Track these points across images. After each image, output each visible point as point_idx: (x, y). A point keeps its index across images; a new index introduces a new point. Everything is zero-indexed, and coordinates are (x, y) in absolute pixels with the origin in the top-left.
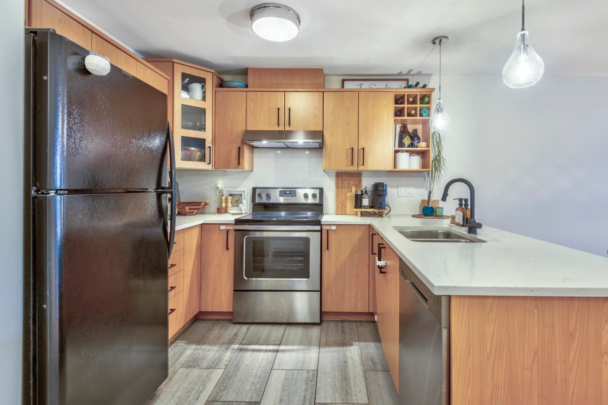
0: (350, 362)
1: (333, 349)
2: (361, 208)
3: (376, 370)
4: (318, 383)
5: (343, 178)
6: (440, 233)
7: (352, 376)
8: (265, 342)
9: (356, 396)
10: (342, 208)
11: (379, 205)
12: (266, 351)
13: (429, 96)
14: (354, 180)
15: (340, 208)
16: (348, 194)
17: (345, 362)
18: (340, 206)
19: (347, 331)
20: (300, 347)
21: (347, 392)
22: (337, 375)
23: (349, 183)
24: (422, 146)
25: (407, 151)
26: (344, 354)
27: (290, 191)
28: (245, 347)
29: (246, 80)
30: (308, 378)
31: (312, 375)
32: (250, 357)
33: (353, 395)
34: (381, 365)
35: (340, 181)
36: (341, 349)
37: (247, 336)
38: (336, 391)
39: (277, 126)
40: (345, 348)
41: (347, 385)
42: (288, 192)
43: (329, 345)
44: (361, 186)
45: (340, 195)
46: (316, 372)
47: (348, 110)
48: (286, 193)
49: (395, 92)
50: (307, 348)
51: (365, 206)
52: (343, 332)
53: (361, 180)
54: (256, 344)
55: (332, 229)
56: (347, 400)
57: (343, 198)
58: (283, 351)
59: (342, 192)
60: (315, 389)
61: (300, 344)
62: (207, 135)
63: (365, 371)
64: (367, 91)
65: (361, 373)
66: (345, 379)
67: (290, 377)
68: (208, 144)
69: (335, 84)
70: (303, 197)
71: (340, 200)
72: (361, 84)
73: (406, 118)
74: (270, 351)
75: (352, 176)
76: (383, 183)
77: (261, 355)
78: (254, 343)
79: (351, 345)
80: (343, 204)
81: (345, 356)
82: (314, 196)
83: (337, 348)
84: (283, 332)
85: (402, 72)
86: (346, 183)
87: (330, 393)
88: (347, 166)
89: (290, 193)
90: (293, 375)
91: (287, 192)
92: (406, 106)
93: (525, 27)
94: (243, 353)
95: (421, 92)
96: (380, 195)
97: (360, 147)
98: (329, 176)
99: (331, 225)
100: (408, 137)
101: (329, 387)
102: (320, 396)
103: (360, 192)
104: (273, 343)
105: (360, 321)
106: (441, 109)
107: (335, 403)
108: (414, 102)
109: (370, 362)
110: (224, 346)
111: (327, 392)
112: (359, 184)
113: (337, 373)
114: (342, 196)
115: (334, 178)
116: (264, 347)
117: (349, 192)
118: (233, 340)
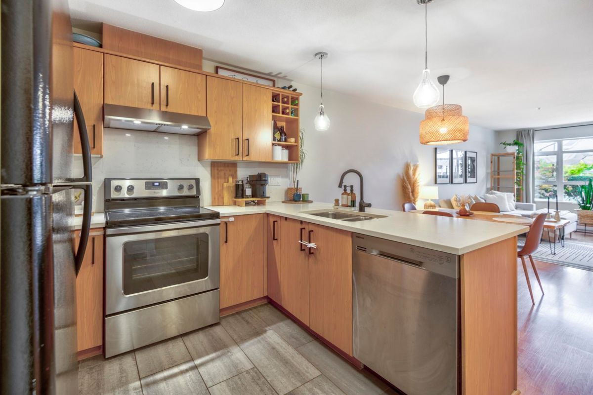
0: (277, 347)
1: (252, 341)
2: (243, 198)
3: (303, 344)
4: (267, 378)
5: (219, 169)
6: (330, 214)
7: (289, 357)
8: (172, 364)
9: (308, 373)
10: (218, 199)
11: (262, 194)
12: (182, 373)
13: (298, 99)
14: (230, 171)
15: (216, 199)
16: (225, 185)
17: (274, 348)
18: (216, 197)
19: (250, 320)
20: (218, 353)
21: (298, 373)
22: (277, 363)
23: (225, 174)
24: (292, 141)
25: (279, 145)
26: (266, 341)
27: (159, 183)
28: (151, 379)
29: (101, 39)
30: (253, 378)
31: (254, 374)
32: (168, 387)
33: (305, 372)
34: (303, 338)
35: (216, 171)
36: (259, 338)
37: (140, 367)
38: (289, 377)
39: (150, 105)
40: (262, 336)
41: (293, 367)
42: (158, 184)
43: (245, 340)
44: (236, 177)
45: (216, 185)
46: (256, 369)
47: (232, 99)
48: (153, 185)
49: (273, 90)
50: (226, 351)
51: (247, 196)
52: (248, 323)
53: (237, 171)
54: (162, 371)
55: (230, 220)
56: (304, 379)
57: (220, 188)
58: (202, 364)
59: (218, 182)
60: (269, 385)
61: (215, 351)
63: (296, 349)
64: (250, 84)
65: (295, 352)
66: (287, 363)
67: (235, 386)
70: (179, 189)
71: (216, 191)
72: (235, 76)
73: (281, 115)
74: (187, 371)
75: (228, 166)
76: (264, 174)
77: (181, 379)
78: (158, 370)
79: (265, 331)
80: (220, 195)
81: (269, 344)
82: (191, 187)
83: (255, 340)
84: (183, 346)
85: (272, 73)
86: (222, 173)
87: (285, 381)
88: (232, 156)
89: (159, 185)
90: (236, 383)
91: (156, 184)
92: (281, 104)
93: (427, 67)
94: (154, 388)
95: (292, 94)
96: (262, 185)
97: (245, 138)
98: (204, 166)
99: (228, 217)
100: (278, 132)
101: (279, 377)
102: (279, 388)
103: (241, 182)
104: (183, 361)
105: (254, 308)
106: (323, 112)
107: (297, 388)
108: (287, 103)
109: (293, 339)
110: (117, 390)
111: (283, 382)
112: (234, 176)
113: (275, 361)
114: (218, 187)
115: (209, 169)
116: (176, 370)
117: (225, 182)
118: (124, 379)
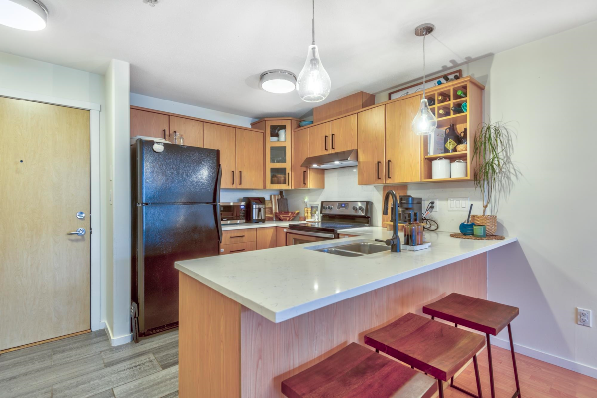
18: (385, 219)
25: (446, 158)
27: (345, 205)
47: (376, 125)
48: (342, 206)
62: (287, 165)
64: (394, 102)
68: (288, 171)
69: (383, 97)
70: (353, 211)
72: (408, 92)
75: (398, 189)
82: (361, 209)
88: (376, 180)
92: (436, 106)
95: (454, 85)
98: (378, 190)
100: (451, 140)
115: (381, 192)
